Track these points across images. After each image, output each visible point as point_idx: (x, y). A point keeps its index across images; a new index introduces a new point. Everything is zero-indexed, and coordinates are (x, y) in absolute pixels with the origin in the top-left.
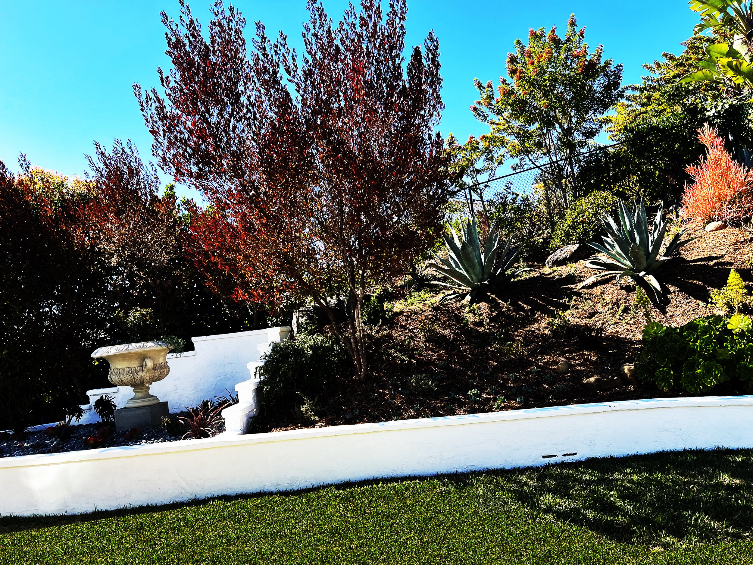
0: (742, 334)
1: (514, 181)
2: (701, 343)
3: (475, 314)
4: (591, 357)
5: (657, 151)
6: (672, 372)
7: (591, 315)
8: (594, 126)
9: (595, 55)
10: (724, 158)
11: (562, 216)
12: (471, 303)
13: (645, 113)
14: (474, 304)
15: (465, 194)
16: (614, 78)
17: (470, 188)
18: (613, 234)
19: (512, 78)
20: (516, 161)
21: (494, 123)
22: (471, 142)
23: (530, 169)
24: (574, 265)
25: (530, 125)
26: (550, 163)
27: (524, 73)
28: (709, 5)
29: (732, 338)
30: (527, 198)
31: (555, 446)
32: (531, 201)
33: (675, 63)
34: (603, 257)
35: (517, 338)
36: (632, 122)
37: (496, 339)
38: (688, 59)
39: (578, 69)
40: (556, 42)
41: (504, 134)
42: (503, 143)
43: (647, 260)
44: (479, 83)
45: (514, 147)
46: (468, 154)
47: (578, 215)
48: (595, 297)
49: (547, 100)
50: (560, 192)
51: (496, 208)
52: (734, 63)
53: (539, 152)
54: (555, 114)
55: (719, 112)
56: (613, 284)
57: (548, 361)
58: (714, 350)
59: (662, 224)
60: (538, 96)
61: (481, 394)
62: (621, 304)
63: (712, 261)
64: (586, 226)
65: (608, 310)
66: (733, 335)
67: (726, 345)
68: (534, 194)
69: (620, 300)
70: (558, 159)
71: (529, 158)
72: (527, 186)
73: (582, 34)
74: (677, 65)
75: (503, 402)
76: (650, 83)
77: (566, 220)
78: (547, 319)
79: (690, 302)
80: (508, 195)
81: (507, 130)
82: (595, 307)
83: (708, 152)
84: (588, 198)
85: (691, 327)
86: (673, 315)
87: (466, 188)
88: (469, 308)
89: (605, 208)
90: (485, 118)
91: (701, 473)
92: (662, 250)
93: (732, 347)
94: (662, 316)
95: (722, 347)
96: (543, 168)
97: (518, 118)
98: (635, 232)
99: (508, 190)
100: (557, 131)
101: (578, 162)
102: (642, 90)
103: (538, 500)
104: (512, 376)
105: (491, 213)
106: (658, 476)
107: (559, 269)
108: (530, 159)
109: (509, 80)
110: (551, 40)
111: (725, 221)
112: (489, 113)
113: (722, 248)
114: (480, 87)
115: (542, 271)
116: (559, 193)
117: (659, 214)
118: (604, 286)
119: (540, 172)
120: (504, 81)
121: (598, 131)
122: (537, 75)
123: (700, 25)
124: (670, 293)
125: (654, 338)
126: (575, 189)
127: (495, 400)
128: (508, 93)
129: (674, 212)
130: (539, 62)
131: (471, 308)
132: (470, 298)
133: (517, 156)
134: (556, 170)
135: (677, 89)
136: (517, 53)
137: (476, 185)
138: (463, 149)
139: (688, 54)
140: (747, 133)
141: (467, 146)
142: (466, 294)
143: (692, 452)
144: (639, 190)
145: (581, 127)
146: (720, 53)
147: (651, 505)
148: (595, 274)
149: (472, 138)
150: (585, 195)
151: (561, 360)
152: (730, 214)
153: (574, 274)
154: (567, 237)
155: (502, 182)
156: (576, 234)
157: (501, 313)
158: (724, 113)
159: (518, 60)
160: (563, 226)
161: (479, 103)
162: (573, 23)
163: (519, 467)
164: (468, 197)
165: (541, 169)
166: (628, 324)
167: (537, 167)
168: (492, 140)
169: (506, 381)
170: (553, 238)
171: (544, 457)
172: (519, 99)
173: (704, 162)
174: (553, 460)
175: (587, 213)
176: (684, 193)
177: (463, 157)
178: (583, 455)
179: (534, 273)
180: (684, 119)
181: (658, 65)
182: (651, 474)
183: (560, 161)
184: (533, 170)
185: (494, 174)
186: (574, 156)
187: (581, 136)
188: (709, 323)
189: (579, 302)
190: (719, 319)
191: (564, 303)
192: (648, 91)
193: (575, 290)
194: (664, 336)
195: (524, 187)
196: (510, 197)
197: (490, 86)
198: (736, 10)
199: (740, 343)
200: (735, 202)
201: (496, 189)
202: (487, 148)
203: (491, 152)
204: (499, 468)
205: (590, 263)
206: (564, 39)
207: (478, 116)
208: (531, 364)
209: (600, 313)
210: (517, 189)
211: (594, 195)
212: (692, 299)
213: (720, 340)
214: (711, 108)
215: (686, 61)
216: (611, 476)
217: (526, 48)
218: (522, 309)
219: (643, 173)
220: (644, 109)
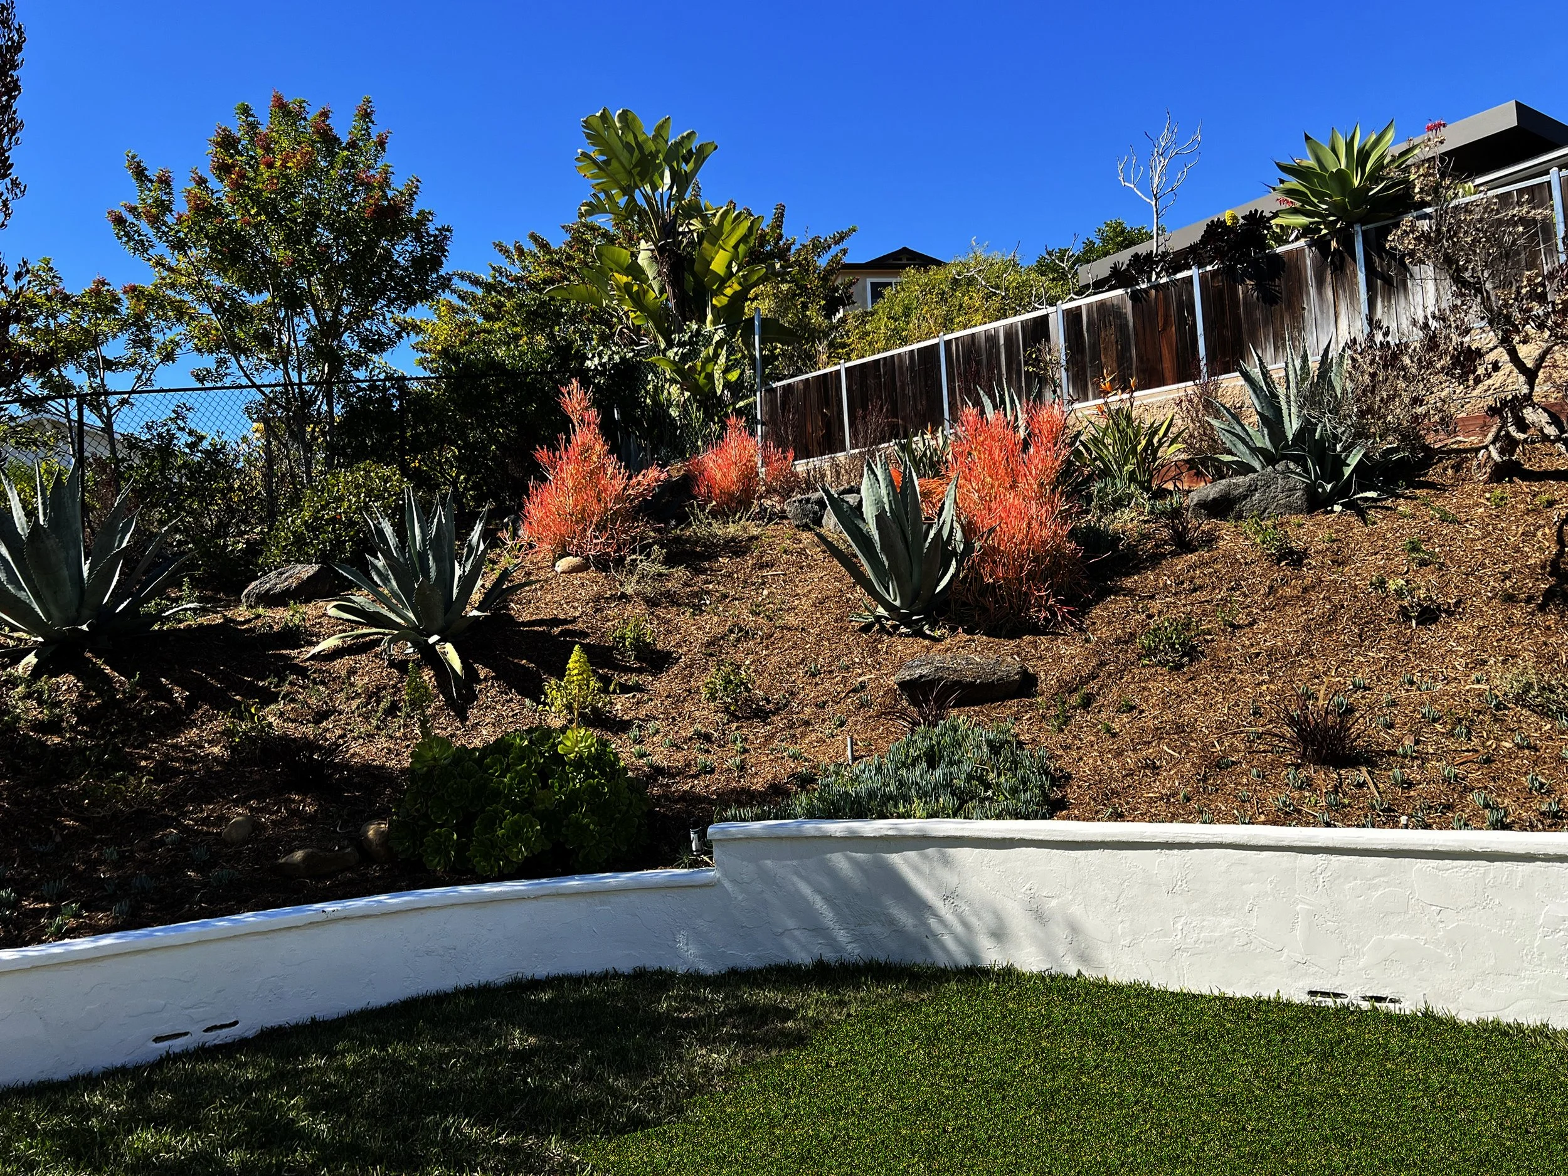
0: (579, 763)
1: (197, 405)
2: (512, 779)
3: (41, 702)
4: (304, 807)
5: (497, 408)
6: (455, 836)
7: (321, 716)
8: (386, 332)
9: (402, 194)
10: (598, 447)
11: (295, 501)
12: (37, 672)
13: (489, 332)
14: (43, 679)
15: (67, 408)
16: (433, 249)
17: (81, 399)
18: (387, 554)
19: (222, 181)
20: (209, 361)
21: (163, 266)
22: (97, 293)
23: (237, 387)
24: (303, 608)
25: (252, 293)
26: (285, 385)
27: (249, 180)
28: (608, 176)
29: (564, 770)
30: (223, 447)
31: (187, 1011)
32: (231, 457)
33: (548, 257)
34: (361, 598)
35: (143, 763)
36: (463, 343)
37: (87, 763)
38: (570, 258)
39: (364, 208)
40: (329, 140)
41: (188, 297)
42: (181, 313)
43: (446, 613)
44: (139, 165)
45: (206, 331)
46: (86, 319)
47: (328, 503)
48: (334, 680)
49: (294, 252)
50: (298, 449)
51: (144, 457)
52: (635, 288)
53: (263, 356)
54: (309, 285)
55: (603, 365)
56: (376, 656)
57: (208, 816)
58: (532, 793)
59: (482, 547)
60: (274, 237)
61: (18, 901)
62: (384, 697)
63: (557, 627)
64: (340, 529)
65: (358, 708)
66: (564, 764)
67: (553, 783)
68: (240, 442)
69: (385, 688)
70: (304, 380)
71: (238, 362)
72: (226, 423)
73: (382, 143)
74: (550, 262)
75: (77, 916)
76: (504, 280)
77: (301, 510)
78: (223, 722)
79: (511, 700)
80: (179, 434)
81: (195, 289)
82: (331, 700)
83: (574, 431)
84: (352, 473)
85: (501, 747)
86: (477, 724)
87: (72, 396)
88: (28, 687)
89: (384, 498)
90: (142, 247)
91: (475, 1033)
92: (476, 596)
93: (561, 787)
94: (458, 724)
95: (545, 786)
96: (267, 390)
97: (225, 271)
98: (431, 558)
99: (179, 422)
100: (308, 321)
101: (345, 394)
102: (489, 288)
103: (117, 1146)
104: (112, 854)
105: (131, 467)
106: (398, 1049)
107: (269, 613)
108: (241, 367)
109: (213, 183)
110: (318, 132)
111: (587, 558)
112: (155, 241)
113: (576, 604)
114: (140, 173)
115: (229, 614)
116: (296, 451)
117: (478, 528)
118: (358, 657)
119: (259, 397)
120: (201, 182)
121: (391, 343)
122: (274, 192)
123: (589, 204)
124: (479, 681)
125: (431, 770)
126: (332, 450)
127: (53, 913)
128: (206, 209)
129: (510, 527)
130: (284, 165)
131: (34, 687)
132: (35, 661)
133: (211, 351)
134: (296, 400)
135: (543, 304)
136: (238, 129)
137: (100, 394)
138: (76, 304)
139: (571, 247)
140: (643, 413)
141: (86, 300)
142: (27, 652)
143: (469, 992)
144: (458, 476)
145: (358, 327)
146: (617, 263)
147: (370, 1114)
148: (341, 631)
149: (104, 283)
150: (348, 466)
151: (238, 814)
152: (595, 544)
153: (298, 627)
154: (298, 549)
155: (166, 402)
156: (318, 544)
157: (110, 703)
158: (612, 368)
159: (240, 147)
160: (293, 522)
161: (133, 210)
162: (366, 115)
163: (90, 1073)
164: (74, 416)
165: (263, 393)
166: (391, 737)
167: (254, 385)
168: (153, 301)
169: (93, 865)
170: (267, 545)
171: (158, 1040)
172: (231, 230)
173: (566, 448)
174: (177, 1045)
175: (346, 504)
176: (528, 496)
177: (73, 323)
178: (249, 1024)
179: (211, 616)
180: (549, 362)
181: (521, 251)
182: (383, 1049)
183: (306, 384)
184: (245, 391)
185: (149, 379)
186: (339, 382)
187: (357, 343)
188: (530, 742)
189: (300, 687)
190: (547, 733)
191: (268, 688)
192: (499, 293)
193: (296, 661)
194: (450, 764)
195: (218, 423)
196: (183, 439)
197: (165, 182)
198: (647, 198)
199: (574, 779)
200: (605, 527)
201: (150, 413)
202: (139, 317)
203: (148, 327)
204: (35, 1081)
205: (335, 606)
206: (345, 140)
207: (125, 239)
208: (167, 822)
209: (340, 713)
210: (201, 424)
211: (364, 469)
212: (513, 694)
213: (544, 774)
214: (594, 356)
215: (567, 259)
216: (303, 1062)
217: (263, 129)
218: (167, 695)
219: (467, 445)
220: (487, 326)
